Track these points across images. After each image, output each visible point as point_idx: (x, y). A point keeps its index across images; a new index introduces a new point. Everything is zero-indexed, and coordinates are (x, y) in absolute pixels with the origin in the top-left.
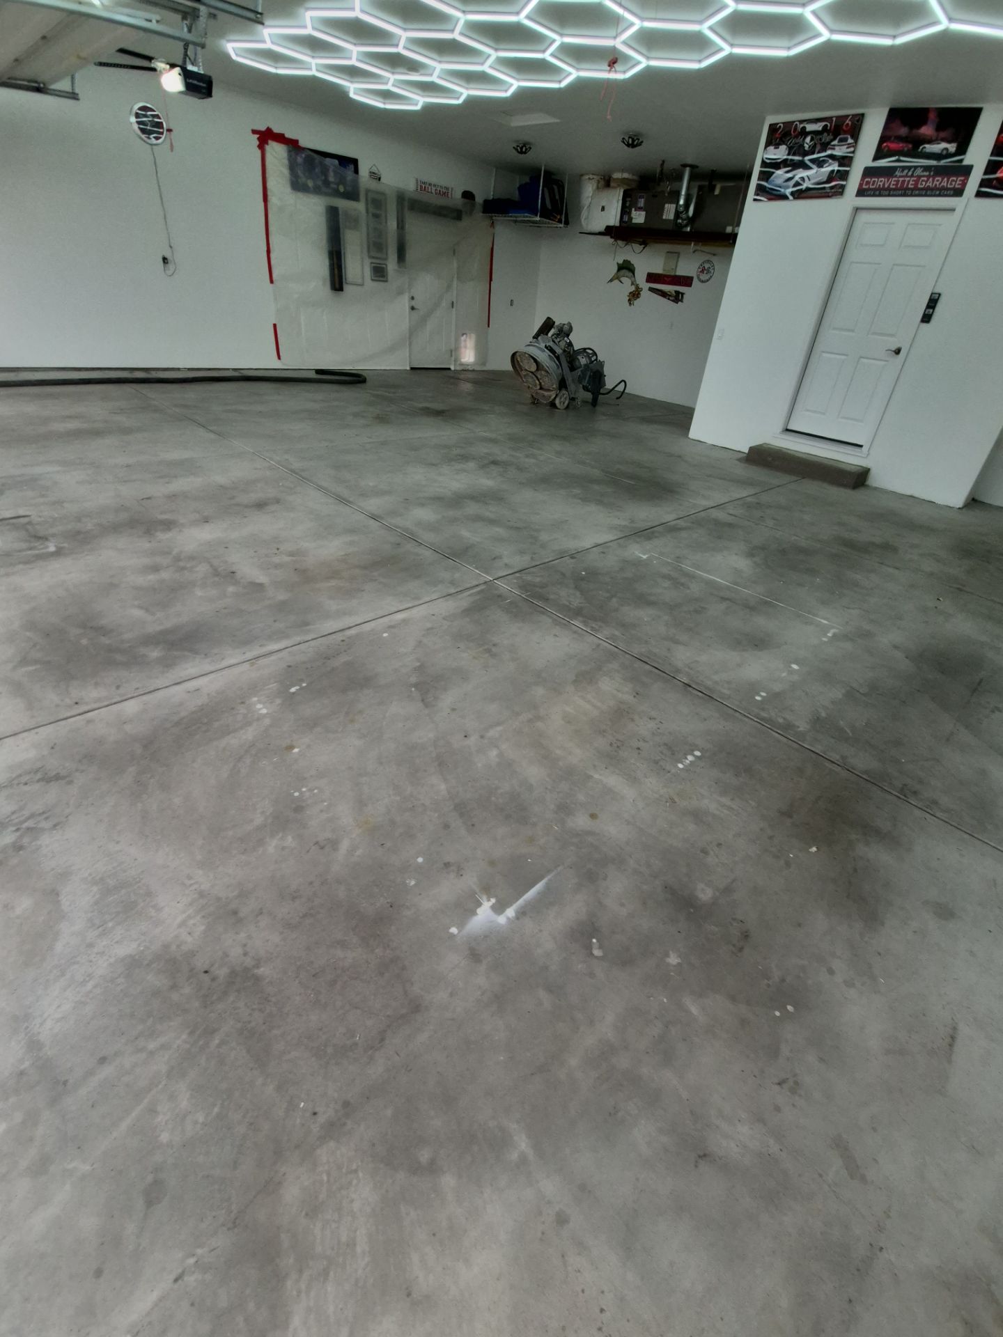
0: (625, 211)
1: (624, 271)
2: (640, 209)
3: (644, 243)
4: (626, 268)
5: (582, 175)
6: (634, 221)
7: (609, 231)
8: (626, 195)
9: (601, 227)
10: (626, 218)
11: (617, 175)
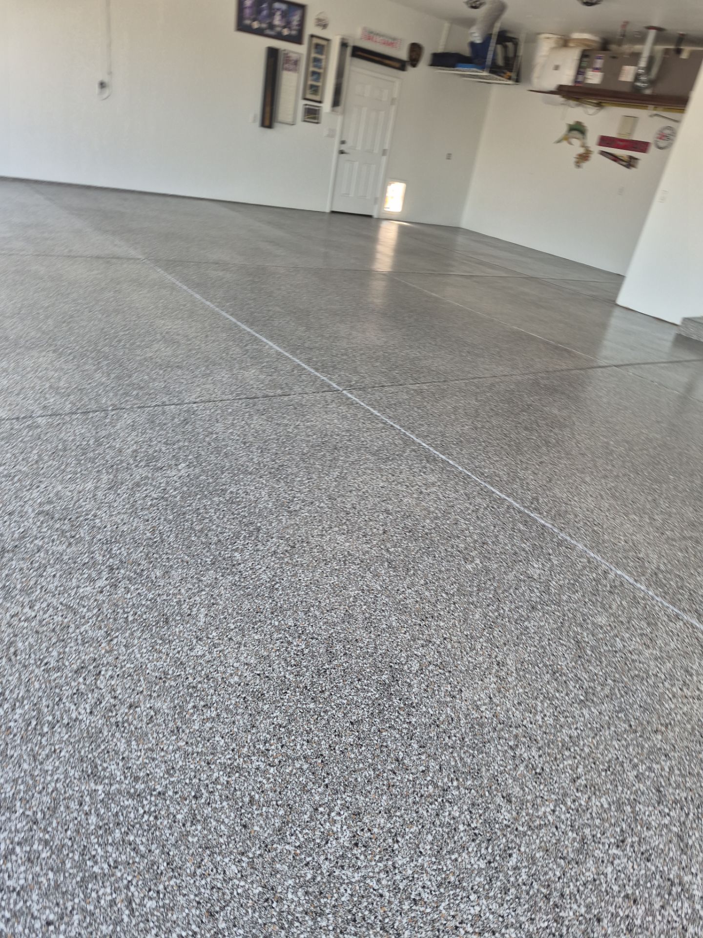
0: (580, 71)
1: (575, 133)
2: (597, 69)
3: (599, 105)
4: (578, 129)
5: (539, 34)
6: (589, 81)
7: (561, 90)
8: (584, 55)
9: (552, 85)
10: (580, 78)
11: (576, 35)
